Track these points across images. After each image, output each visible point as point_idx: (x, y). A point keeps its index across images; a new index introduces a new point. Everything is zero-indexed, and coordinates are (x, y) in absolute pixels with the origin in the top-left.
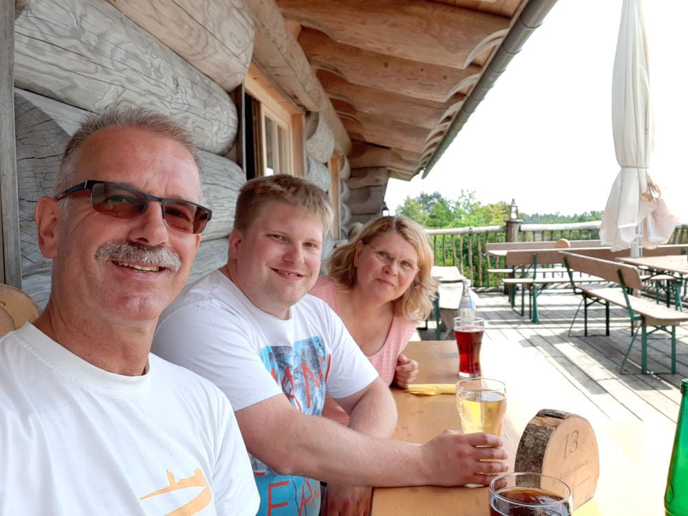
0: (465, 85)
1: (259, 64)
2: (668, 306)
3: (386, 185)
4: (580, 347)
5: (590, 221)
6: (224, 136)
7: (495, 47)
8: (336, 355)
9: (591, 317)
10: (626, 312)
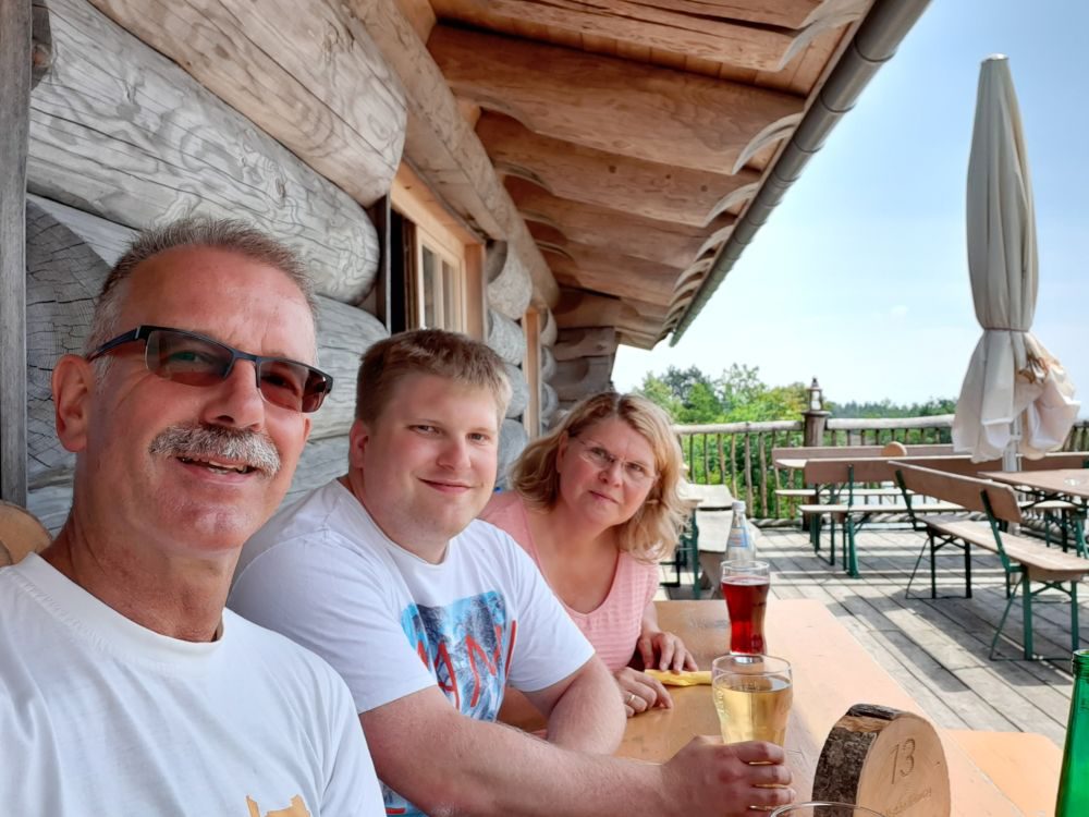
0: (736, 200)
1: (414, 165)
2: (1065, 550)
3: (614, 355)
4: (925, 616)
5: (938, 414)
6: (356, 275)
7: (781, 141)
8: (525, 623)
9: (942, 568)
10: (997, 560)
